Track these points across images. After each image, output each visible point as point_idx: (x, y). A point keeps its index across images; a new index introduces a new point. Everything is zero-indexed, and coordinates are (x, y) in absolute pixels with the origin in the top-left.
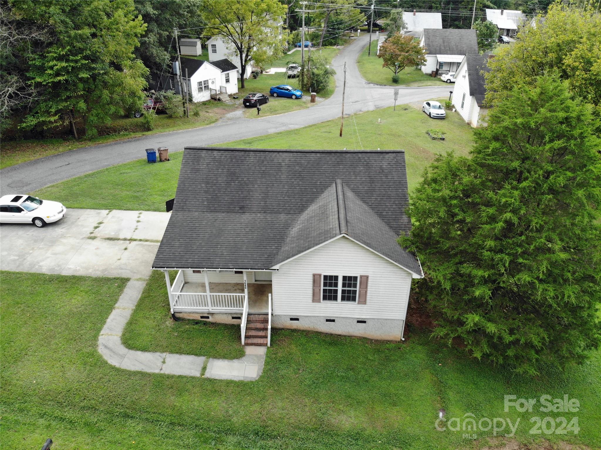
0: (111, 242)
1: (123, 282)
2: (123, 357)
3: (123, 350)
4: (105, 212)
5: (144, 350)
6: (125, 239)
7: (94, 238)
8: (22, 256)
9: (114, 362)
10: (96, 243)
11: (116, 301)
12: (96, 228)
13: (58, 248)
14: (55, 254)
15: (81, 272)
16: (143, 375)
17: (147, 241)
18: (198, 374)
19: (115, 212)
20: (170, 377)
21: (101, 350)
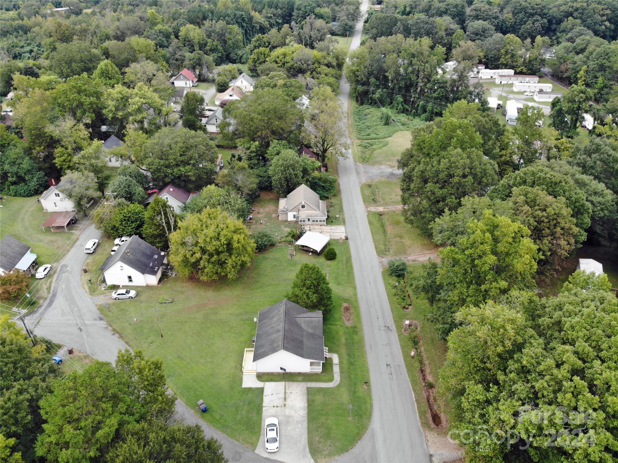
0: (287, 399)
1: (308, 388)
2: (336, 381)
3: (334, 381)
4: (264, 409)
5: (333, 377)
6: (285, 395)
7: (285, 405)
8: (298, 423)
9: (338, 382)
10: (288, 402)
11: (317, 388)
12: (277, 407)
13: (293, 413)
14: (296, 413)
15: (306, 401)
16: (341, 376)
17: (285, 388)
18: (338, 366)
19: (264, 405)
20: (340, 371)
21: (336, 385)
